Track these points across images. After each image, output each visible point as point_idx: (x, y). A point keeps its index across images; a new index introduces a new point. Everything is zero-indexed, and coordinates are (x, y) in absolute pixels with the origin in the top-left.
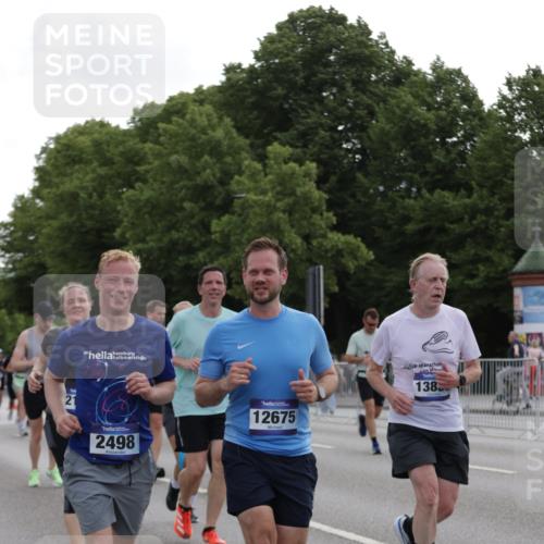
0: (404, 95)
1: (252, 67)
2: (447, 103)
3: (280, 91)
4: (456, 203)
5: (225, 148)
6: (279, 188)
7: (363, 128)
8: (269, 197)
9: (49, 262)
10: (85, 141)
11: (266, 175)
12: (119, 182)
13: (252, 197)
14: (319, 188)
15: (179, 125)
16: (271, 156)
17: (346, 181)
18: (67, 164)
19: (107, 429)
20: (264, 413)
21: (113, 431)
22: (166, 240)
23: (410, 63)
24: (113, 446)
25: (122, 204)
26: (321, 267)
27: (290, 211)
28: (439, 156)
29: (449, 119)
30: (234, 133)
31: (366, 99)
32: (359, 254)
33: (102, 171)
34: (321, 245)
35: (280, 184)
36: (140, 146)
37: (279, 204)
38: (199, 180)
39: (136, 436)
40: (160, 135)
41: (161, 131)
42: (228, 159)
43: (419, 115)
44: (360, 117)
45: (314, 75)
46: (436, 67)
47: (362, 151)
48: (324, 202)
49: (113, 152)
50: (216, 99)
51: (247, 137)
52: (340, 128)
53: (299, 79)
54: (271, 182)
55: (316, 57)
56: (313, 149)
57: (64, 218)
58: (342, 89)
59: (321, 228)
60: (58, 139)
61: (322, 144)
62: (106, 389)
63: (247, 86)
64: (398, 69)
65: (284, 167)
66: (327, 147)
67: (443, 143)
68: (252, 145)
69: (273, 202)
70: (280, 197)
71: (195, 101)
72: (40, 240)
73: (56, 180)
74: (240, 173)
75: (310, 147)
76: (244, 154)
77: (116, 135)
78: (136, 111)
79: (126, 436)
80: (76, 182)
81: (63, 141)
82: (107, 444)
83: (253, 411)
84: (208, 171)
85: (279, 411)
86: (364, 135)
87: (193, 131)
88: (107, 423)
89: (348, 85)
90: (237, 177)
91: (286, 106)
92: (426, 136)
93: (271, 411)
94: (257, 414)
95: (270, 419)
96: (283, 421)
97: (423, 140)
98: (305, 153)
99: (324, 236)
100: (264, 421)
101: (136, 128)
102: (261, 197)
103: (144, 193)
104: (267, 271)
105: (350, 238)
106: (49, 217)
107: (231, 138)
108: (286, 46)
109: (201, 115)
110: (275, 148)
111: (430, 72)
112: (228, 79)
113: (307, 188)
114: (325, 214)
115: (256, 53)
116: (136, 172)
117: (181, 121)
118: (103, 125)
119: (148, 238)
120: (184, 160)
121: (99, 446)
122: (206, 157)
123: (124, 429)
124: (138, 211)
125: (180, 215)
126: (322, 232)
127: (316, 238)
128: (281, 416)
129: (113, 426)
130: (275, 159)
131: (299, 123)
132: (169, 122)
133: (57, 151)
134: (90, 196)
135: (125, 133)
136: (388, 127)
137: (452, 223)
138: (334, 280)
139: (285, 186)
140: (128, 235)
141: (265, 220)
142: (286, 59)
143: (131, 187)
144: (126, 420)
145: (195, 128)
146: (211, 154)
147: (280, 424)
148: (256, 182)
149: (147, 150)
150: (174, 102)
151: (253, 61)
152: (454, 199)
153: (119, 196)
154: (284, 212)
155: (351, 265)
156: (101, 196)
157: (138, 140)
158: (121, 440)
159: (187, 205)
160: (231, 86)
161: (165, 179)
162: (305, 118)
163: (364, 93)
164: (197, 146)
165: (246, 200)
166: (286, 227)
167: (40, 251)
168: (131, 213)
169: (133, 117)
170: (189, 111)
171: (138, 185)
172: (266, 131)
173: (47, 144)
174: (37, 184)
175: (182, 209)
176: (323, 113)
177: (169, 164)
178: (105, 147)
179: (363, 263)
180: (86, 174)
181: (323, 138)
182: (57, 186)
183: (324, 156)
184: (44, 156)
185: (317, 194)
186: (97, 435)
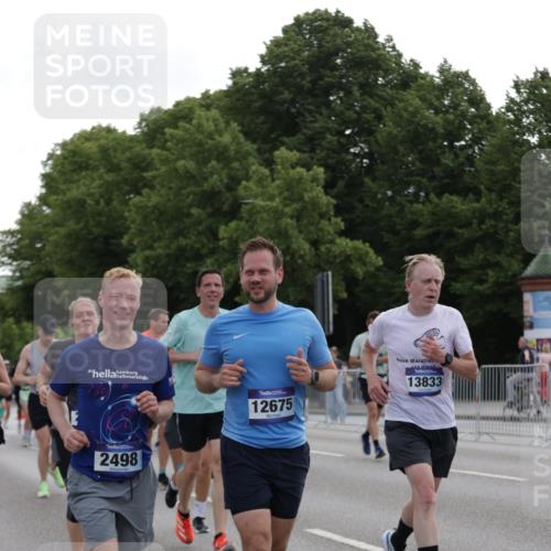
0: (412, 97)
1: (258, 70)
2: (455, 106)
3: (287, 95)
4: (464, 207)
5: (232, 153)
6: (286, 194)
7: (371, 133)
8: (276, 203)
9: (57, 269)
10: (91, 147)
11: (273, 180)
12: (127, 188)
13: (260, 202)
14: (326, 193)
15: (186, 130)
16: (279, 160)
17: (354, 186)
18: (74, 171)
19: (111, 447)
20: (262, 403)
21: (116, 448)
22: (174, 246)
23: (416, 66)
24: (116, 464)
25: (129, 211)
26: (330, 273)
27: (298, 217)
28: (447, 160)
29: (457, 122)
30: (241, 138)
31: (372, 103)
32: (368, 260)
33: (109, 177)
34: (329, 250)
35: (288, 189)
36: (147, 151)
37: (287, 210)
38: (206, 186)
39: (139, 453)
40: (166, 141)
41: (168, 136)
42: (236, 165)
43: (427, 118)
44: (367, 121)
45: (321, 78)
46: (444, 70)
47: (370, 156)
48: (331, 207)
49: (121, 158)
50: (222, 104)
51: (254, 141)
52: (348, 132)
53: (306, 83)
54: (278, 187)
55: (323, 60)
56: (320, 154)
57: (72, 225)
58: (349, 93)
59: (329, 233)
60: (64, 145)
61: (328, 149)
62: (110, 408)
63: (253, 90)
64: (405, 72)
65: (292, 172)
66: (335, 151)
67: (452, 146)
68: (259, 150)
69: (281, 208)
70: (287, 202)
71: (202, 106)
72: (48, 248)
73: (63, 187)
74: (248, 179)
75: (318, 151)
76: (251, 160)
77: (123, 141)
78: (143, 118)
79: (129, 453)
80: (83, 189)
81: (69, 147)
82: (111, 462)
83: (251, 401)
84: (215, 176)
85: (277, 399)
86: (372, 139)
87: (200, 137)
88: (111, 441)
89: (355, 89)
90: (244, 183)
91: (293, 110)
92: (434, 140)
93: (269, 400)
94: (255, 403)
95: (268, 408)
96: (281, 409)
97: (431, 144)
98: (312, 158)
99: (332, 242)
100: (263, 411)
101: (143, 133)
102: (268, 203)
103: (151, 199)
104: (263, 271)
105: (358, 243)
106: (56, 224)
107: (238, 143)
108: (292, 49)
109: (208, 120)
110: (282, 153)
111: (438, 75)
112: (235, 83)
113: (314, 193)
114: (333, 219)
115: (262, 57)
116: (144, 178)
117: (188, 126)
118: (109, 130)
119: (156, 245)
120: (191, 165)
121: (103, 463)
122: (214, 163)
123: (128, 447)
124: (145, 217)
125: (188, 221)
126: (330, 237)
127: (324, 243)
128: (279, 404)
129: (117, 444)
130: (283, 164)
131: (306, 128)
132: (175, 127)
133: (64, 157)
134: (97, 203)
135: (132, 138)
136: (395, 131)
137: (461, 227)
138: (342, 287)
139: (292, 191)
140: (135, 242)
141: (272, 226)
142: (293, 63)
143: (139, 193)
144: (130, 438)
145: (202, 133)
146: (218, 160)
147: (278, 412)
148: (264, 187)
149: (153, 155)
150: (180, 107)
151: (259, 65)
152: (463, 204)
153: (126, 203)
154: (292, 217)
155: (360, 271)
156: (108, 202)
157: (144, 145)
158: (125, 457)
159: (194, 211)
160: (238, 91)
161: (172, 185)
162: (311, 122)
163: (371, 97)
164: (205, 152)
165: (254, 206)
166: (294, 232)
167: (48, 259)
168: (139, 219)
169: (140, 123)
170: (196, 116)
171: (145, 191)
172: (273, 136)
173: (53, 150)
174: (44, 191)
175: (189, 215)
176: (330, 118)
177: (176, 170)
178: (112, 153)
179: (372, 269)
180: (94, 180)
181: (330, 142)
182: (64, 193)
183: (331, 161)
184: (50, 162)
185: (325, 199)
186: (100, 453)
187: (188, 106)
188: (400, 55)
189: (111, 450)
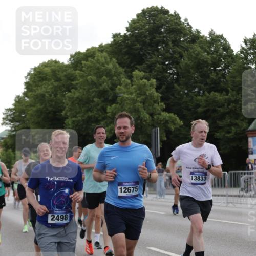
0: (197, 47)
1: (125, 34)
2: (217, 51)
3: (138, 46)
4: (221, 98)
5: (113, 73)
6: (138, 92)
7: (178, 63)
8: (133, 96)
9: (31, 127)
10: (48, 70)
11: (132, 85)
12: (64, 89)
13: (126, 96)
14: (157, 91)
15: (92, 62)
16: (135, 76)
17: (170, 88)
18: (40, 81)
20: (124, 188)
21: (58, 213)
22: (86, 116)
23: (198, 32)
24: (58, 220)
25: (65, 99)
26: (158, 129)
27: (144, 102)
28: (213, 76)
29: (217, 58)
30: (117, 66)
31: (178, 49)
32: (176, 122)
33: (56, 84)
34: (158, 118)
35: (139, 90)
36: (74, 72)
37: (138, 99)
38: (101, 88)
39: (68, 214)
40: (83, 67)
41: (83, 65)
42: (115, 78)
43: (203, 57)
44: (176, 58)
45: (154, 38)
46: (211, 34)
47: (177, 74)
48: (159, 98)
49: (61, 75)
50: (108, 50)
51: (123, 67)
52: (167, 63)
53: (147, 40)
54: (134, 88)
55: (155, 30)
56: (154, 73)
57: (39, 106)
58: (167, 45)
59: (158, 110)
60: (35, 69)
61: (158, 71)
62: (55, 194)
63: (123, 44)
64: (193, 35)
65: (141, 82)
66: (161, 72)
67: (215, 70)
68: (125, 71)
69: (135, 98)
70: (139, 95)
71: (99, 51)
72: (27, 117)
73: (35, 88)
74: (120, 85)
75: (153, 72)
76: (122, 76)
77: (63, 67)
78: (72, 56)
79: (64, 215)
80: (44, 89)
81: (37, 70)
82: (56, 219)
83: (119, 187)
84: (105, 84)
85: (131, 187)
86: (178, 66)
87: (98, 65)
88: (56, 209)
89: (170, 43)
90: (119, 86)
91: (142, 53)
92: (207, 67)
93: (127, 187)
94: (121, 189)
95: (127, 191)
96: (133, 191)
97: (205, 69)
98: (150, 75)
99: (160, 114)
100: (124, 192)
101: (72, 63)
102: (130, 96)
103: (76, 94)
104: (125, 127)
105: (172, 115)
106: (31, 106)
107: (116, 68)
108: (141, 25)
109: (102, 57)
110: (136, 73)
111: (209, 36)
112: (114, 40)
113: (151, 91)
114: (160, 104)
115: (127, 28)
116: (72, 84)
117: (92, 60)
118: (56, 62)
119: (78, 115)
120: (94, 78)
121: (52, 219)
122: (104, 77)
123: (64, 212)
124: (73, 102)
125: (92, 104)
126: (158, 112)
127: (156, 115)
128: (132, 189)
129: (59, 211)
130: (137, 78)
131: (147, 61)
132: (87, 60)
133: (35, 74)
134: (51, 96)
135: (67, 66)
136: (189, 63)
137: (219, 107)
139: (141, 90)
140: (68, 114)
141: (132, 107)
142: (141, 31)
143: (70, 91)
145: (99, 63)
146: (107, 76)
147: (131, 193)
148: (128, 88)
149: (77, 74)
150: (89, 51)
151: (126, 32)
152: (220, 96)
153: (64, 96)
154: (141, 102)
155: (172, 128)
156: (56, 95)
157: (72, 69)
158: (62, 217)
159: (96, 100)
160: (116, 44)
161: (85, 88)
162: (150, 58)
163: (178, 47)
164: (100, 72)
165: (123, 97)
166: (142, 110)
167: (27, 122)
168: (70, 104)
169: (70, 59)
170: (96, 55)
171: (73, 90)
172: (132, 65)
173: (30, 71)
174: (25, 90)
175: (93, 101)
176: (158, 56)
177: (87, 80)
178: (57, 72)
179: (178, 127)
180: (49, 85)
181: (159, 68)
182: (35, 91)
183: (159, 77)
184: (29, 77)
185: (156, 95)
186: (51, 215)
187: (93, 51)
188: (191, 27)
189: (56, 213)
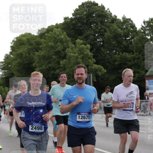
0: (115, 26)
1: (71, 18)
2: (127, 28)
3: (79, 24)
4: (129, 56)
5: (64, 41)
6: (79, 52)
7: (103, 35)
8: (76, 55)
9: (15, 73)
10: (24, 39)
11: (76, 48)
12: (34, 50)
13: (72, 54)
14: (90, 52)
15: (51, 34)
16: (77, 43)
17: (98, 50)
18: (20, 45)
20: (81, 116)
21: (36, 125)
22: (48, 66)
23: (116, 17)
24: (36, 129)
25: (35, 56)
26: (91, 74)
27: (82, 58)
28: (124, 43)
29: (127, 32)
30: (67, 36)
31: (104, 27)
32: (102, 71)
33: (30, 47)
34: (91, 68)
35: (80, 51)
36: (40, 40)
37: (79, 57)
38: (57, 50)
40: (46, 37)
42: (65, 44)
43: (118, 31)
44: (102, 32)
45: (89, 20)
46: (124, 18)
47: (103, 42)
48: (92, 56)
49: (33, 42)
50: (61, 27)
52: (97, 35)
53: (85, 21)
54: (77, 50)
55: (89, 15)
56: (89, 41)
57: (19, 60)
58: (97, 24)
60: (17, 38)
62: (34, 113)
63: (70, 23)
64: (113, 18)
65: (81, 46)
66: (93, 40)
67: (126, 39)
68: (72, 40)
69: (78, 56)
70: (80, 54)
71: (56, 27)
72: (12, 67)
73: (17, 50)
74: (68, 47)
76: (69, 42)
77: (33, 37)
78: (39, 30)
79: (40, 126)
80: (22, 50)
81: (18, 39)
82: (34, 129)
84: (59, 47)
85: (86, 116)
86: (103, 37)
87: (55, 36)
89: (99, 23)
90: (67, 49)
91: (81, 29)
93: (83, 116)
94: (79, 116)
95: (83, 118)
96: (87, 119)
97: (120, 38)
98: (87, 42)
99: (92, 65)
100: (81, 119)
101: (39, 35)
102: (74, 55)
103: (41, 53)
104: (82, 74)
105: (99, 66)
106: (15, 60)
107: (66, 38)
108: (81, 12)
109: (57, 31)
110: (78, 41)
111: (122, 19)
112: (65, 21)
113: (87, 52)
114: (92, 59)
115: (73, 14)
116: (39, 47)
117: (52, 33)
118: (30, 34)
119: (43, 66)
120: (53, 44)
121: (32, 129)
122: (59, 43)
124: (40, 58)
125: (52, 59)
126: (92, 64)
127: (90, 66)
128: (86, 117)
130: (78, 44)
131: (85, 34)
132: (48, 33)
133: (17, 41)
134: (26, 54)
135: (36, 36)
136: (110, 35)
137: (128, 62)
138: (95, 78)
139: (81, 51)
140: (37, 65)
141: (75, 61)
142: (81, 16)
143: (38, 51)
144: (40, 122)
145: (56, 35)
146: (60, 42)
147: (86, 119)
148: (73, 50)
149: (42, 41)
150: (50, 28)
151: (72, 16)
153: (34, 54)
154: (81, 59)
155: (100, 74)
156: (29, 54)
157: (39, 38)
158: (38, 127)
160: (66, 23)
161: (47, 49)
162: (87, 32)
163: (103, 25)
164: (56, 40)
165: (70, 55)
167: (12, 70)
168: (38, 59)
169: (38, 32)
170: (54, 30)
171: (40, 51)
172: (75, 36)
173: (14, 39)
174: (11, 51)
175: (52, 58)
176: (91, 31)
177: (48, 45)
178: (30, 40)
179: (103, 73)
180: (25, 48)
181: (92, 38)
182: (17, 51)
183: (92, 43)
184: (13, 43)
185: (90, 54)
186: (31, 126)
187: (52, 27)
188: (111, 14)
189: (34, 125)
